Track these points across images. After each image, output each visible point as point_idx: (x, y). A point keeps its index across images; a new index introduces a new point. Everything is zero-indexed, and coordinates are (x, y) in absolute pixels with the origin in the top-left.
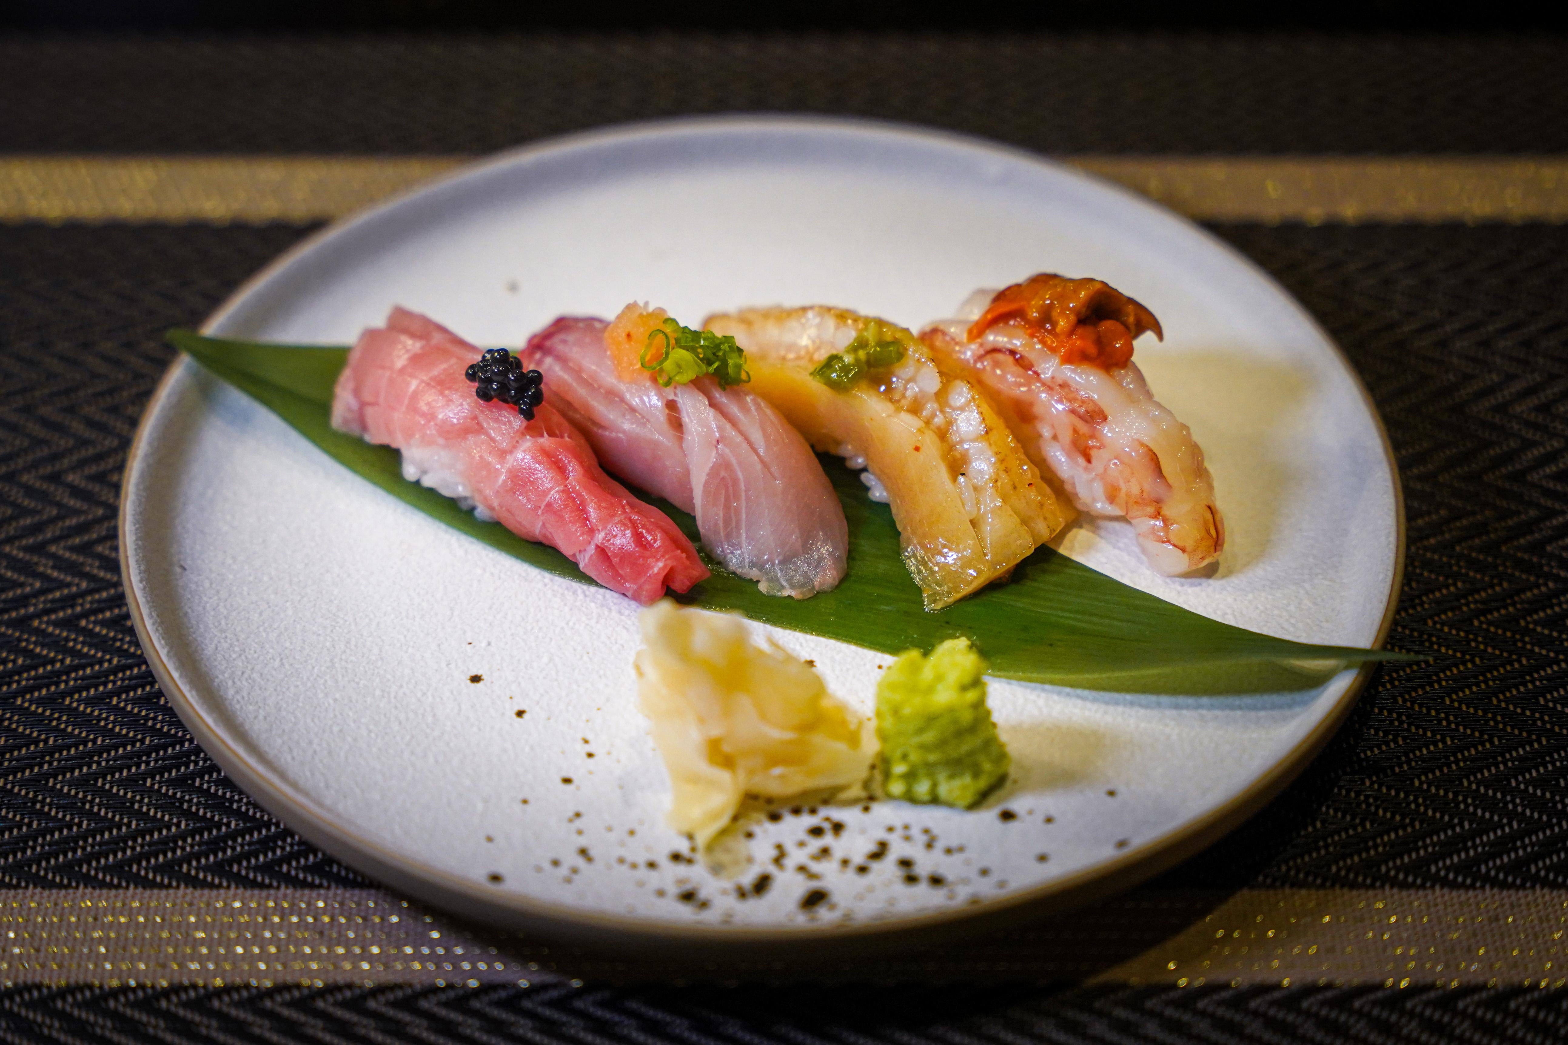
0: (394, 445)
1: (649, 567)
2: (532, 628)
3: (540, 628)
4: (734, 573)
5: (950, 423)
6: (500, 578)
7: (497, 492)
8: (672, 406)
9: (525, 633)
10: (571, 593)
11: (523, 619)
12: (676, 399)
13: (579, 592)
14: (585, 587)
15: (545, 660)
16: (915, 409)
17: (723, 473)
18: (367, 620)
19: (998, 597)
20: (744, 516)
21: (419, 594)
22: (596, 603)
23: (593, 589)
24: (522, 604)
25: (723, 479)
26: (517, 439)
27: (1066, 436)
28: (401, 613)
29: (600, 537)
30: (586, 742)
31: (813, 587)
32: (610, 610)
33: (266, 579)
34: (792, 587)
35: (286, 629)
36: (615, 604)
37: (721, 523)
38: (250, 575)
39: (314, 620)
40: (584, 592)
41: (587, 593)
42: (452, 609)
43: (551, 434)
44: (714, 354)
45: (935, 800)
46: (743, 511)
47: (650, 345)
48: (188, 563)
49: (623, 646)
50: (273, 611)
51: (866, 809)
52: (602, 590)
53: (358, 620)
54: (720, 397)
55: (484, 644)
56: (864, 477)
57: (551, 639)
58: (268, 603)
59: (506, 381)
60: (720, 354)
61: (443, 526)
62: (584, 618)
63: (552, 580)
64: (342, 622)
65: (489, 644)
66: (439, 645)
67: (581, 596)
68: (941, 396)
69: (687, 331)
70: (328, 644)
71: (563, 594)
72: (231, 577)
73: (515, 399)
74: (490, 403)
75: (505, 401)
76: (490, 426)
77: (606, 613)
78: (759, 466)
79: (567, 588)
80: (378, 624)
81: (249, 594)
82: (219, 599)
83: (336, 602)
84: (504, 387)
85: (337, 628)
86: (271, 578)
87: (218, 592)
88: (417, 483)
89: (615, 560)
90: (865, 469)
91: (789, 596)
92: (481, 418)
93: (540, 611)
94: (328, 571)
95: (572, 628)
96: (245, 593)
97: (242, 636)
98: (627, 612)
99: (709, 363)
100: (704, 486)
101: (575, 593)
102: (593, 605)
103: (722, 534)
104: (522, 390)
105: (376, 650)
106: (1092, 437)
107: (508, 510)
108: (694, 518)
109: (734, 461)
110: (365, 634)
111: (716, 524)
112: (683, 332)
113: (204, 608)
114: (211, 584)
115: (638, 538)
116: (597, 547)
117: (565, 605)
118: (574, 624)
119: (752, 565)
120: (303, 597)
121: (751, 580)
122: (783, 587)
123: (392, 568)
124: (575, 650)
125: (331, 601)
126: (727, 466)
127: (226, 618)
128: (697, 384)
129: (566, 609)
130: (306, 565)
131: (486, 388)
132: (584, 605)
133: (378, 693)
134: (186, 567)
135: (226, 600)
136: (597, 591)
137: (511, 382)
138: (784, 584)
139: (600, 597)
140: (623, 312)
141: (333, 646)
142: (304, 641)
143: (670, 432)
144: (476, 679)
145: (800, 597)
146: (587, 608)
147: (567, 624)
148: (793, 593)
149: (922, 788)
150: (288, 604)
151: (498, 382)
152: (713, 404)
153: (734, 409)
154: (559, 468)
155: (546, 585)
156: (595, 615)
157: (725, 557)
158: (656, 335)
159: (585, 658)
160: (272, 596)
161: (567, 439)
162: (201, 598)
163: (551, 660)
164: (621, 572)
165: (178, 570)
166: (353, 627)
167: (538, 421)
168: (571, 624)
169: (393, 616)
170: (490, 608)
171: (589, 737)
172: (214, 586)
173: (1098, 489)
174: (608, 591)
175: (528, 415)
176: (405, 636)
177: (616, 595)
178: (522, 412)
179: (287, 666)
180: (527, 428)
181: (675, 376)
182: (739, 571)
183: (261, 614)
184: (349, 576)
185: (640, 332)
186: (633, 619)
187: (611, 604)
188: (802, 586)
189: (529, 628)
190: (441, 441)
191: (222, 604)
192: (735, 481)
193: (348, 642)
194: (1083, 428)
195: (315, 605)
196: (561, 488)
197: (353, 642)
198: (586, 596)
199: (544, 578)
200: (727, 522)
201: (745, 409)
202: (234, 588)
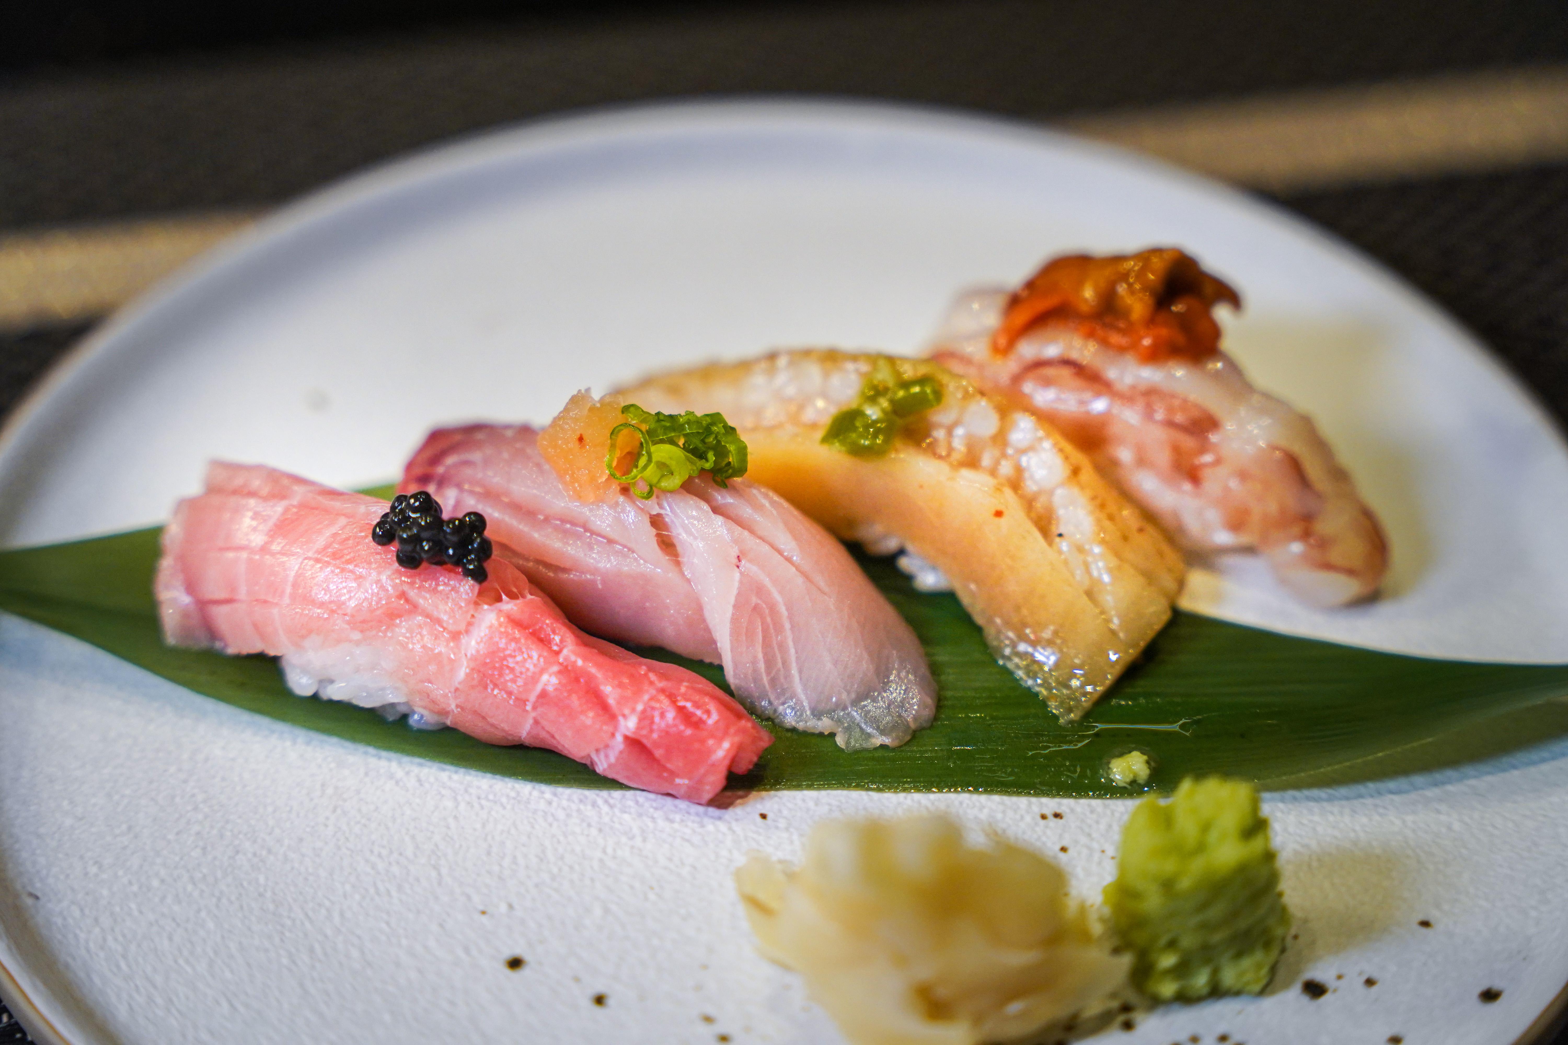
0: (272, 653)
1: (710, 752)
2: (560, 870)
3: (571, 868)
4: (794, 730)
5: (1019, 470)
6: (482, 808)
7: (457, 690)
8: (657, 522)
9: (553, 878)
10: (589, 807)
11: (541, 860)
12: (662, 512)
13: (600, 802)
14: (604, 793)
15: (598, 912)
16: (971, 461)
17: (754, 600)
18: (323, 912)
19: (1142, 685)
20: (792, 651)
21: (380, 856)
22: (630, 813)
23: (617, 794)
24: (529, 837)
25: (756, 608)
26: (472, 612)
27: (1163, 458)
28: (366, 890)
29: (629, 724)
30: (708, 1019)
31: (908, 727)
32: (653, 819)
33: (155, 883)
34: (883, 732)
35: (216, 953)
36: (656, 809)
37: (762, 666)
38: (130, 883)
39: (249, 929)
40: (606, 801)
41: (611, 801)
42: (436, 868)
43: (512, 596)
44: (703, 441)
45: (1216, 992)
46: (790, 643)
47: (613, 446)
48: (38, 887)
49: (694, 868)
50: (186, 930)
51: (1128, 1026)
52: (629, 794)
53: (310, 914)
54: (723, 498)
55: (503, 908)
56: (904, 563)
57: (592, 880)
58: (174, 919)
59: (441, 537)
60: (711, 439)
61: (371, 750)
62: (624, 839)
63: (555, 795)
64: (288, 922)
65: (511, 907)
66: (441, 926)
67: (605, 809)
68: (1000, 439)
69: (661, 417)
70: (285, 961)
71: (579, 810)
72: (105, 892)
73: (455, 559)
74: (418, 571)
75: (440, 563)
76: (425, 600)
77: (651, 825)
78: (800, 580)
79: (581, 801)
80: (342, 914)
81: (141, 912)
82: (103, 930)
83: (269, 894)
84: (439, 548)
85: (287, 934)
86: (163, 881)
87: (96, 920)
88: (315, 697)
89: (658, 753)
90: (901, 552)
91: (881, 746)
92: (412, 594)
93: (559, 842)
94: (237, 852)
95: (614, 857)
96: (136, 913)
97: (159, 979)
98: (678, 817)
99: (702, 456)
100: (731, 622)
101: (594, 804)
102: (626, 817)
103: (765, 680)
104: (463, 547)
105: (355, 953)
106: (1203, 450)
107: (475, 713)
108: (720, 668)
109: (767, 582)
110: (329, 932)
111: (755, 671)
112: (659, 421)
113: (88, 950)
114: (82, 910)
115: (684, 715)
116: (626, 738)
117: (589, 825)
118: (614, 850)
119: (817, 714)
120: (219, 899)
121: (821, 734)
122: (869, 736)
123: (326, 826)
124: (632, 887)
125: (261, 895)
126: (760, 590)
127: (124, 957)
128: (688, 487)
129: (594, 832)
130: (204, 849)
131: (414, 550)
132: (615, 819)
133: (387, 1018)
134: (39, 894)
135: (113, 930)
136: (624, 796)
137: (448, 537)
138: (869, 730)
139: (630, 803)
140: (566, 409)
141: (294, 962)
142: (249, 965)
143: (664, 559)
144: (515, 963)
145: (896, 743)
146: (621, 824)
147: (604, 851)
148: (887, 740)
149: (1201, 980)
150: (203, 914)
151: (428, 541)
152: (716, 510)
153: (746, 511)
154: (541, 640)
155: (550, 803)
156: (636, 831)
157: (775, 711)
158: (620, 431)
159: (652, 896)
160: (176, 908)
161: (529, 597)
162: (76, 936)
163: (607, 911)
164: (669, 766)
165: (29, 901)
166: (308, 925)
167: (492, 582)
168: (609, 851)
169: (357, 897)
170: (489, 853)
171: (711, 1011)
172: (87, 911)
173: (1213, 515)
174: (638, 793)
175: (479, 575)
176: (388, 923)
177: (652, 796)
178: (468, 573)
179: (241, 1009)
180: (480, 594)
181: (659, 481)
182: (801, 726)
183: (170, 939)
184: (269, 851)
185: (598, 434)
186: (690, 824)
187: (651, 810)
188: (894, 727)
189: (555, 870)
190: (356, 636)
191: (110, 938)
192: (773, 608)
193: (312, 950)
194: (1188, 442)
195: (241, 907)
196: (555, 668)
197: (317, 948)
198: (611, 807)
199: (543, 793)
200: (769, 663)
201: (758, 508)
202: (117, 909)
